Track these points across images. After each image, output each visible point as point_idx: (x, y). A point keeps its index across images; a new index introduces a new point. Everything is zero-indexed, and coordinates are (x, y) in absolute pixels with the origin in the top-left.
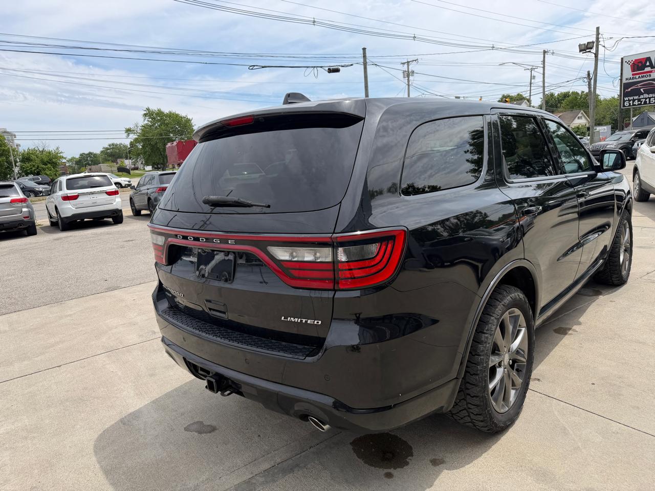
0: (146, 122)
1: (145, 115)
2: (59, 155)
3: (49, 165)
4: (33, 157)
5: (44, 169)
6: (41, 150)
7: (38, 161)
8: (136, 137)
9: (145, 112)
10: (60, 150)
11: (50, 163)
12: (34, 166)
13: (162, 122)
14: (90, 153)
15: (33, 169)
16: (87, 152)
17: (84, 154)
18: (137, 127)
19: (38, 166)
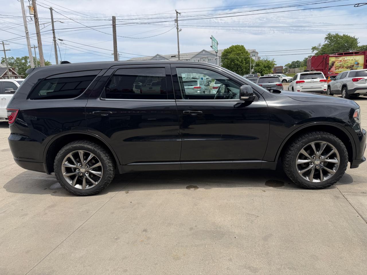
0: (326, 42)
1: (326, 38)
2: (273, 63)
3: (267, 68)
4: (261, 64)
5: (264, 70)
6: (265, 60)
7: (262, 66)
8: (317, 52)
9: (327, 36)
10: (275, 60)
11: (268, 67)
12: (260, 68)
13: (337, 42)
14: (298, 61)
15: (260, 70)
16: (296, 61)
17: (294, 62)
18: (320, 46)
19: (262, 69)
